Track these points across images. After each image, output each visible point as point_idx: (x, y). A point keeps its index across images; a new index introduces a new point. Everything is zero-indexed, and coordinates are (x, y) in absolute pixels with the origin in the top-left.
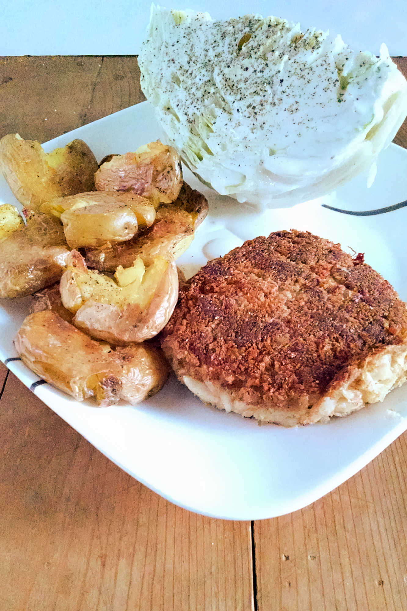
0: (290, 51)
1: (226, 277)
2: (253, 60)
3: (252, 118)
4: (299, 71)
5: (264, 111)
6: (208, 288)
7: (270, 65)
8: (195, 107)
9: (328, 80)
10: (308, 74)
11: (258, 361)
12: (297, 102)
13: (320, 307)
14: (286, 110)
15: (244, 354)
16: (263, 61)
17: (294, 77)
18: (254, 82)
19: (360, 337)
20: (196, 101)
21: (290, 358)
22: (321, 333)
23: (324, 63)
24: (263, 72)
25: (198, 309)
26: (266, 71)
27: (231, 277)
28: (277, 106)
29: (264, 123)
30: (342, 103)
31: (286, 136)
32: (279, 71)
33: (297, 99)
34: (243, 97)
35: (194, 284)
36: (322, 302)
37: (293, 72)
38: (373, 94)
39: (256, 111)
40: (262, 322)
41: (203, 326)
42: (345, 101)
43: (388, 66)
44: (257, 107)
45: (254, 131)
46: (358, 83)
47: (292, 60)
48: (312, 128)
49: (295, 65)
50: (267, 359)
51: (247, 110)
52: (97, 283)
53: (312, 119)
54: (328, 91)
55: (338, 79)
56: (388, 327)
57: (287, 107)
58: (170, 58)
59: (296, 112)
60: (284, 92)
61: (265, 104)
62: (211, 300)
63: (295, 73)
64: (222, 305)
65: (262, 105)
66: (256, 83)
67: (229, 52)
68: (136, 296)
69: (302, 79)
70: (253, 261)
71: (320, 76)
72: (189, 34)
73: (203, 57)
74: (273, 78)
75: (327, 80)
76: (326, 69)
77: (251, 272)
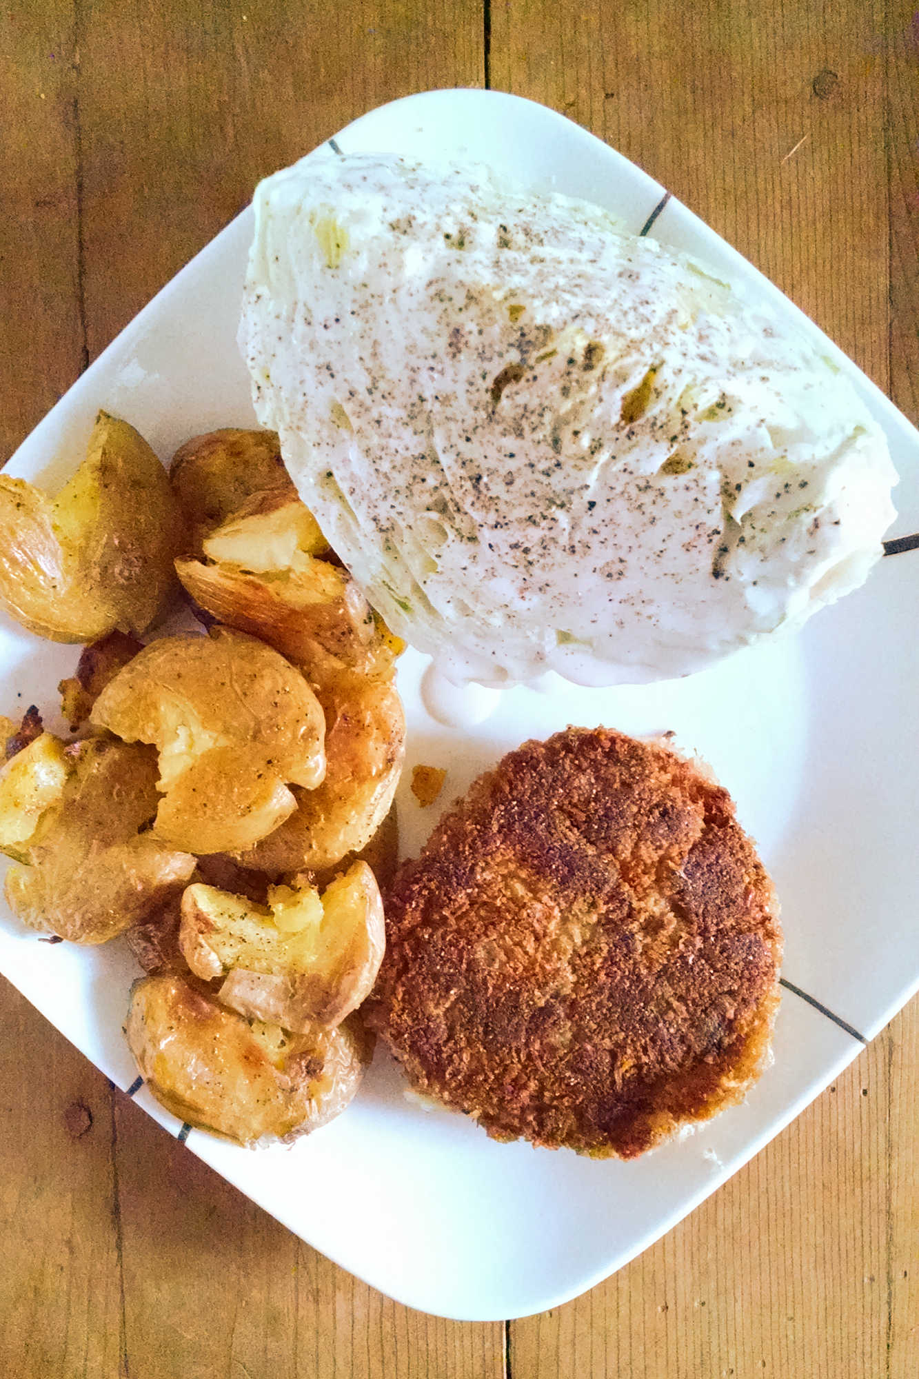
0: (617, 439)
1: (469, 891)
2: (527, 443)
3: (521, 568)
4: (633, 491)
5: (548, 560)
6: (436, 917)
7: (567, 467)
8: (392, 507)
9: (697, 527)
10: (654, 503)
11: (518, 1085)
12: (621, 561)
13: (627, 973)
14: (598, 570)
15: (496, 1072)
16: (551, 453)
17: (620, 505)
18: (528, 491)
19: (683, 1039)
20: (394, 493)
21: (568, 1085)
22: (622, 1035)
23: (692, 485)
24: (548, 475)
25: (420, 967)
26: (557, 476)
27: (476, 890)
28: (577, 557)
29: (547, 585)
30: (721, 581)
31: (593, 622)
32: (587, 487)
33: (622, 554)
34: (501, 521)
35: (411, 904)
36: (631, 962)
37: (619, 489)
38: (791, 583)
39: (530, 558)
40: (529, 1005)
41: (432, 1005)
42: (727, 579)
43: (837, 523)
44: (533, 550)
45: (526, 594)
46: (762, 550)
47: (619, 466)
48: (650, 617)
49: (625, 477)
50: (533, 1085)
51: (512, 552)
52: (244, 940)
53: (651, 601)
54: (694, 552)
55: (721, 529)
56: (732, 1017)
57: (600, 564)
58: (322, 361)
59: (619, 579)
60: (595, 532)
61: (552, 546)
62: (442, 950)
63: (623, 493)
64: (461, 962)
65: (545, 548)
66: (533, 494)
67: (470, 401)
68: (313, 958)
69: (637, 513)
70: (518, 847)
71: (679, 514)
72: (365, 306)
73: (404, 385)
74: (573, 497)
75: (694, 528)
76: (696, 500)
77: (513, 875)
